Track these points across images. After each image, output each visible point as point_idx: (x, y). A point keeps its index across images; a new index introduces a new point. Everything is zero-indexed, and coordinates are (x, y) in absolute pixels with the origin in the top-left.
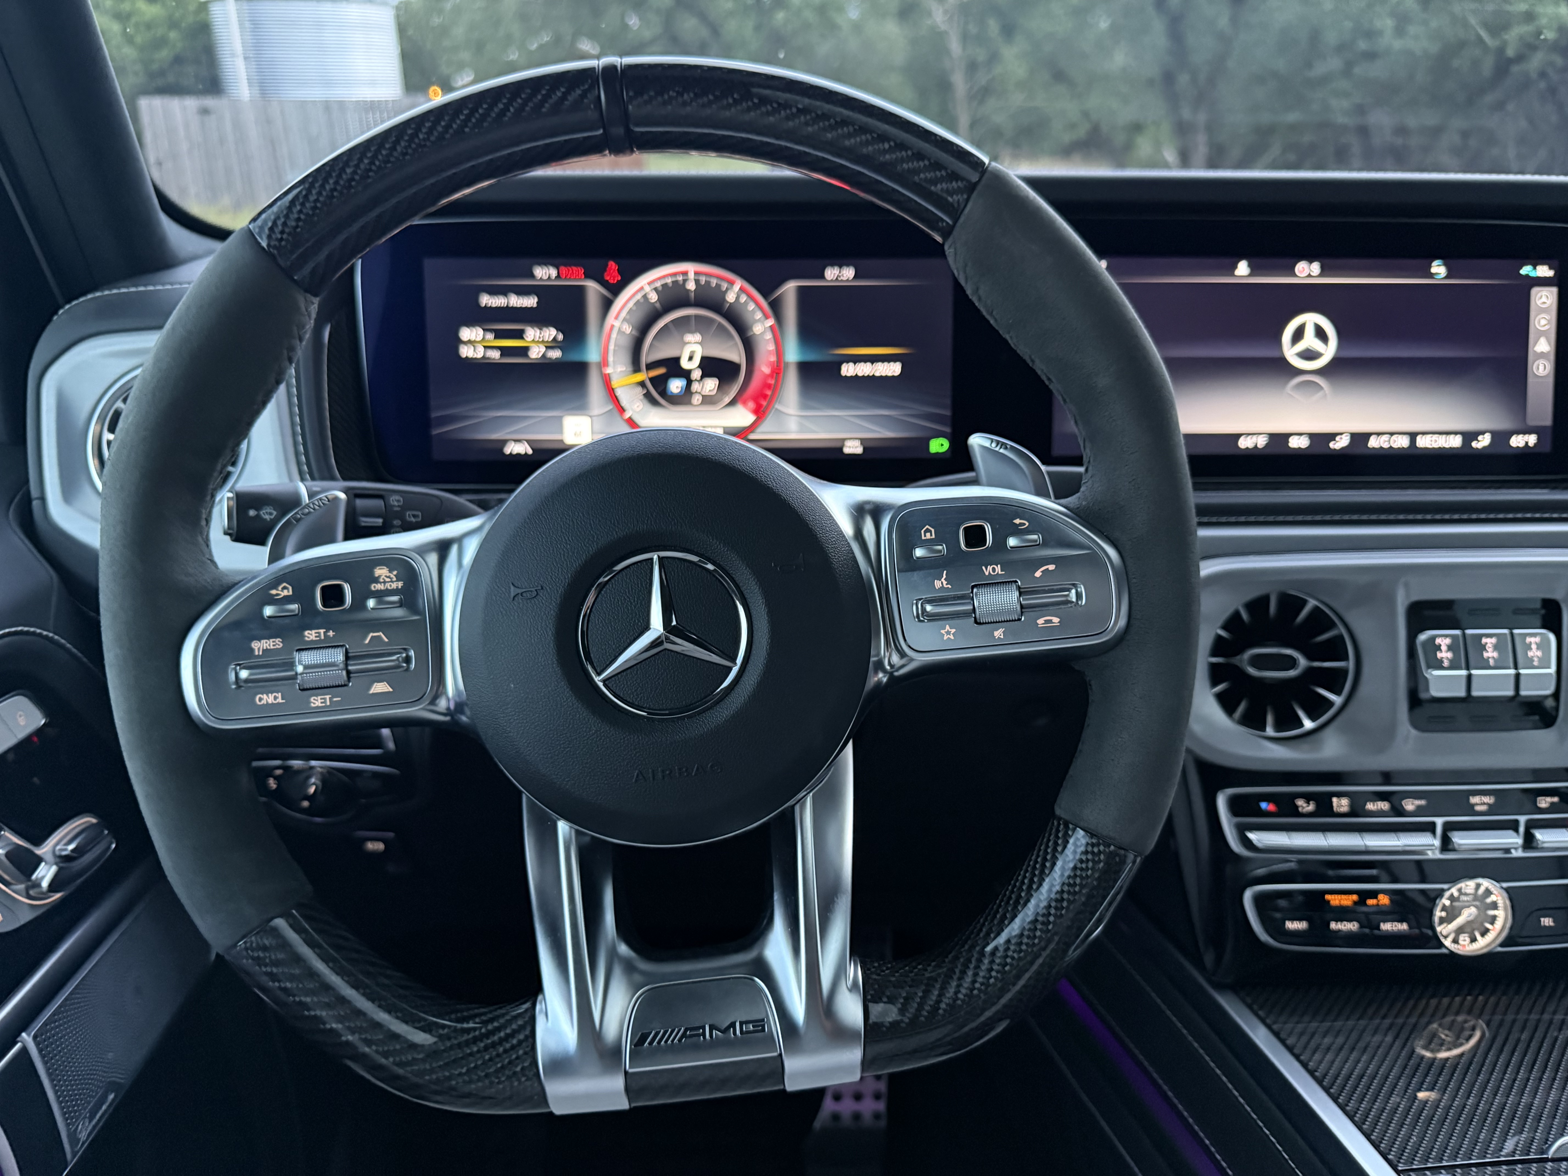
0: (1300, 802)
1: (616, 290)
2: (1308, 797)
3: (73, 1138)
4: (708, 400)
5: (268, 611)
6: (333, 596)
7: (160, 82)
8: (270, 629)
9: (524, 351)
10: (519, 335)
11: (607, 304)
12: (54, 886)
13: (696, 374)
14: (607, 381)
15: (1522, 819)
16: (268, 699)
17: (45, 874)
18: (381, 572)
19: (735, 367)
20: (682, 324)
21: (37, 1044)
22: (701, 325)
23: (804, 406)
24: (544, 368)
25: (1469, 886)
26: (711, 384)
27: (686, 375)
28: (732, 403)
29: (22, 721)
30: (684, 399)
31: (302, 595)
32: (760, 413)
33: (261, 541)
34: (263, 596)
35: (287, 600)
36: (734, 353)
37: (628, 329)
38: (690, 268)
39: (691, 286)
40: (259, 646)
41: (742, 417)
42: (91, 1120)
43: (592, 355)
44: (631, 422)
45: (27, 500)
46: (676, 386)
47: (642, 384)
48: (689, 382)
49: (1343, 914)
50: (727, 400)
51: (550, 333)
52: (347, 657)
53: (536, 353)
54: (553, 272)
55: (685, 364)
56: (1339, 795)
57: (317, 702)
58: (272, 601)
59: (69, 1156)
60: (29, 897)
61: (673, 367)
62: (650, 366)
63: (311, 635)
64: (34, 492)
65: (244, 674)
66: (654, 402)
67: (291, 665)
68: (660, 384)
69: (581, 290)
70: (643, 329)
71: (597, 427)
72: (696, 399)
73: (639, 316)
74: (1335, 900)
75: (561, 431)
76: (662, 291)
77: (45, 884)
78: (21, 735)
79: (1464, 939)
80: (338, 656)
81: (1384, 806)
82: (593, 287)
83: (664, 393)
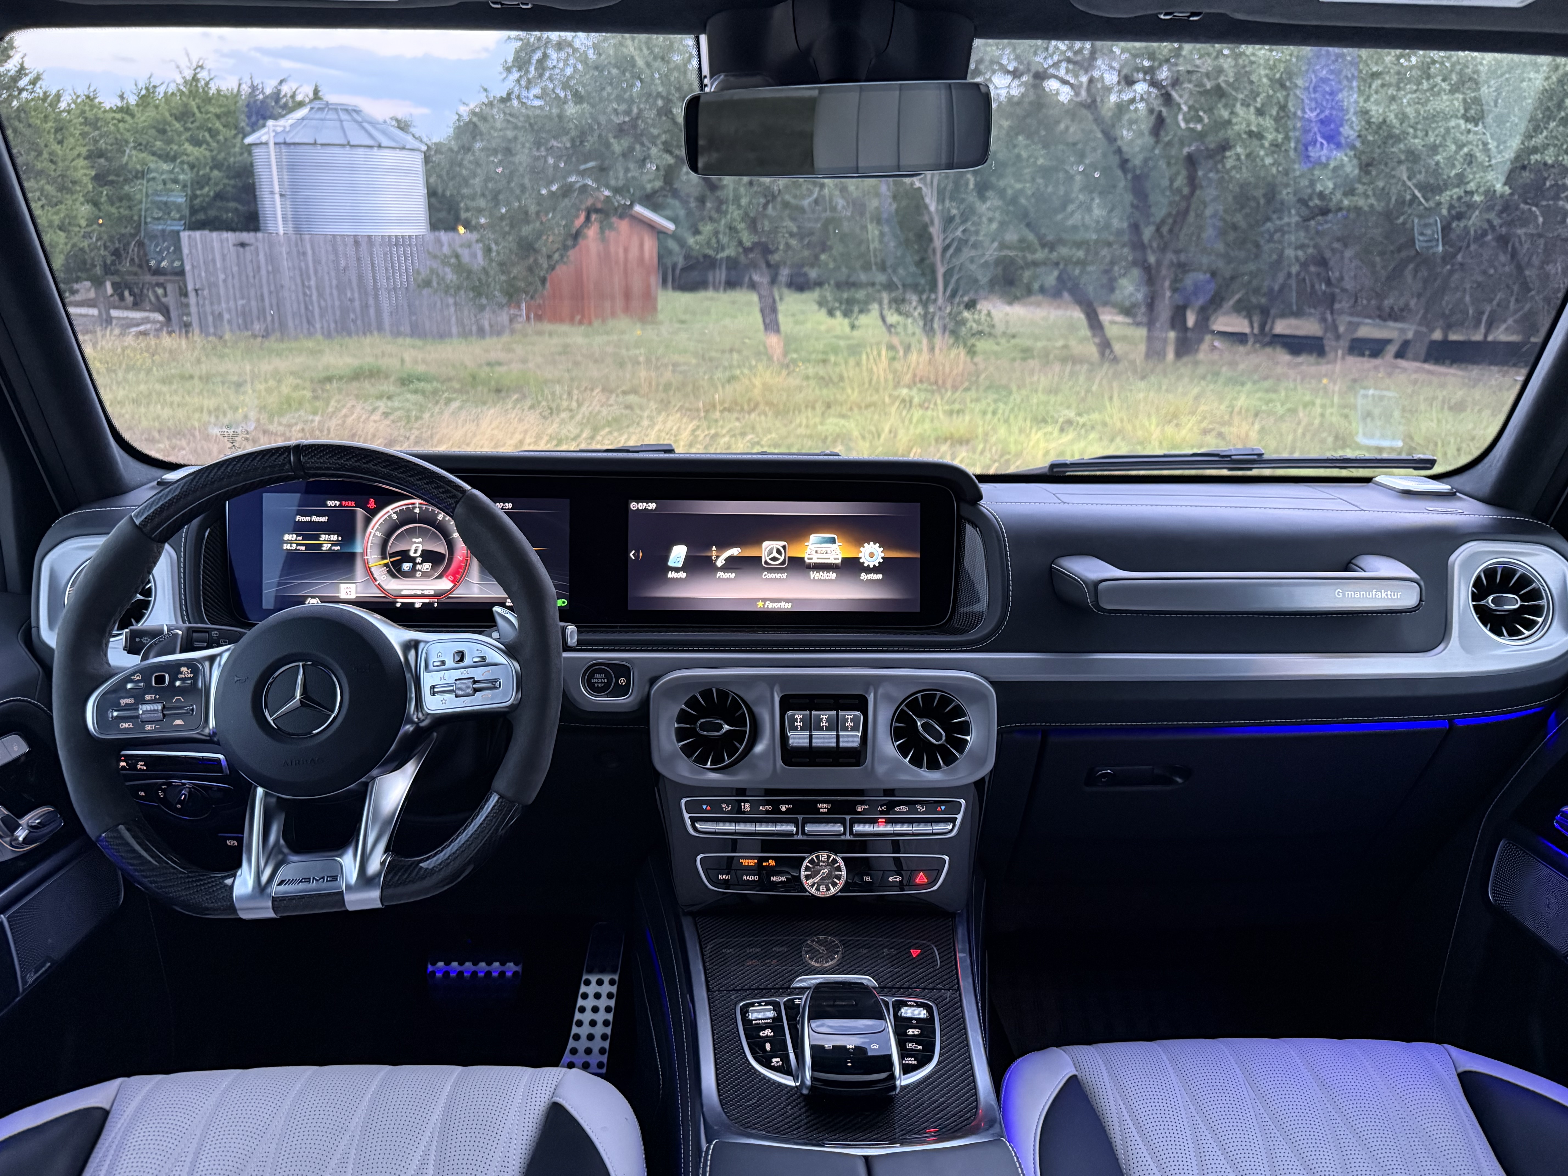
0: (724, 805)
1: (373, 513)
2: (727, 802)
3: (24, 982)
4: (425, 575)
5: (129, 686)
6: (160, 680)
7: (201, 216)
8: (129, 694)
9: (321, 545)
10: (317, 538)
11: (368, 521)
12: (26, 841)
13: (419, 560)
14: (366, 563)
15: (848, 817)
16: (125, 725)
17: (21, 834)
18: (184, 669)
19: (442, 556)
20: (411, 533)
21: (9, 922)
22: (422, 533)
23: (482, 579)
24: (331, 555)
25: (823, 855)
26: (427, 566)
27: (412, 560)
28: (440, 577)
29: (16, 749)
30: (410, 574)
31: (146, 679)
32: (456, 582)
33: (137, 653)
34: (128, 679)
35: (139, 681)
36: (442, 549)
37: (379, 534)
38: (417, 501)
39: (417, 511)
40: (123, 702)
41: (445, 584)
42: (36, 972)
43: (358, 549)
44: (379, 587)
45: (29, 628)
46: (406, 566)
47: (386, 565)
48: (415, 564)
49: (749, 870)
50: (437, 575)
51: (334, 537)
52: (164, 707)
53: (326, 547)
54: (338, 503)
55: (412, 554)
56: (745, 801)
57: (148, 727)
58: (131, 681)
59: (21, 989)
60: (12, 846)
61: (405, 556)
62: (392, 555)
63: (148, 697)
64: (33, 624)
65: (115, 714)
66: (393, 576)
67: (137, 709)
68: (397, 565)
69: (354, 512)
70: (388, 535)
71: (359, 589)
72: (419, 574)
73: (386, 527)
74: (745, 862)
75: (338, 591)
76: (399, 513)
77: (21, 839)
78: (15, 756)
79: (823, 888)
80: (159, 707)
81: (769, 808)
82: (360, 512)
83: (399, 570)
